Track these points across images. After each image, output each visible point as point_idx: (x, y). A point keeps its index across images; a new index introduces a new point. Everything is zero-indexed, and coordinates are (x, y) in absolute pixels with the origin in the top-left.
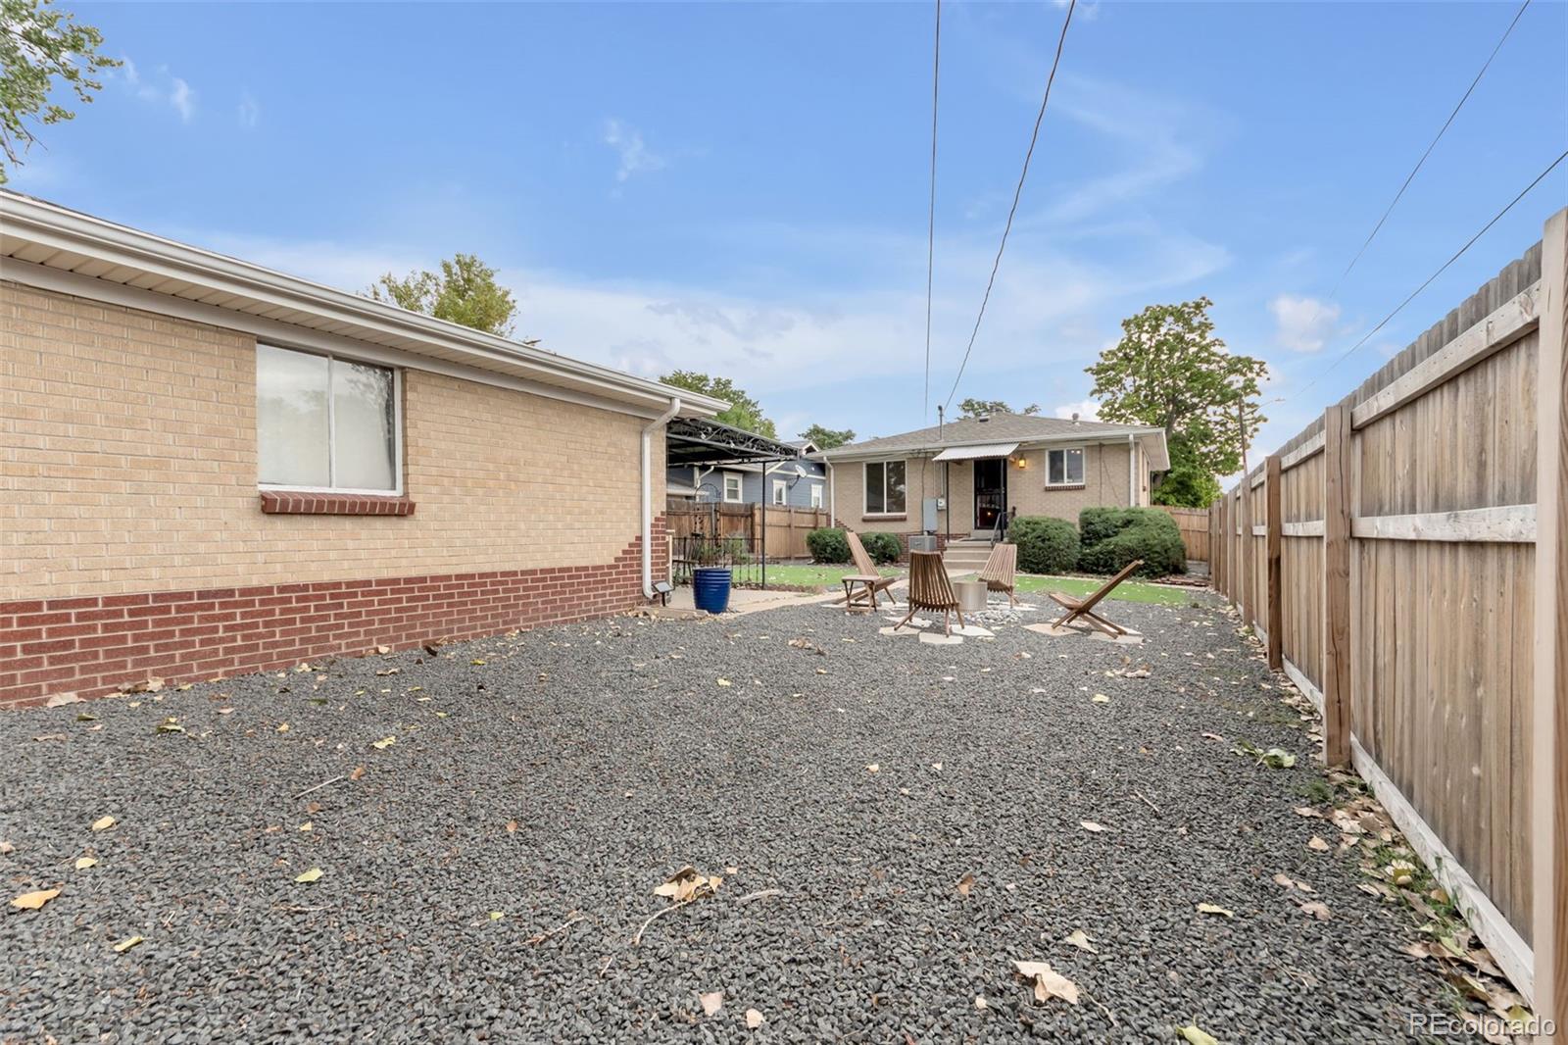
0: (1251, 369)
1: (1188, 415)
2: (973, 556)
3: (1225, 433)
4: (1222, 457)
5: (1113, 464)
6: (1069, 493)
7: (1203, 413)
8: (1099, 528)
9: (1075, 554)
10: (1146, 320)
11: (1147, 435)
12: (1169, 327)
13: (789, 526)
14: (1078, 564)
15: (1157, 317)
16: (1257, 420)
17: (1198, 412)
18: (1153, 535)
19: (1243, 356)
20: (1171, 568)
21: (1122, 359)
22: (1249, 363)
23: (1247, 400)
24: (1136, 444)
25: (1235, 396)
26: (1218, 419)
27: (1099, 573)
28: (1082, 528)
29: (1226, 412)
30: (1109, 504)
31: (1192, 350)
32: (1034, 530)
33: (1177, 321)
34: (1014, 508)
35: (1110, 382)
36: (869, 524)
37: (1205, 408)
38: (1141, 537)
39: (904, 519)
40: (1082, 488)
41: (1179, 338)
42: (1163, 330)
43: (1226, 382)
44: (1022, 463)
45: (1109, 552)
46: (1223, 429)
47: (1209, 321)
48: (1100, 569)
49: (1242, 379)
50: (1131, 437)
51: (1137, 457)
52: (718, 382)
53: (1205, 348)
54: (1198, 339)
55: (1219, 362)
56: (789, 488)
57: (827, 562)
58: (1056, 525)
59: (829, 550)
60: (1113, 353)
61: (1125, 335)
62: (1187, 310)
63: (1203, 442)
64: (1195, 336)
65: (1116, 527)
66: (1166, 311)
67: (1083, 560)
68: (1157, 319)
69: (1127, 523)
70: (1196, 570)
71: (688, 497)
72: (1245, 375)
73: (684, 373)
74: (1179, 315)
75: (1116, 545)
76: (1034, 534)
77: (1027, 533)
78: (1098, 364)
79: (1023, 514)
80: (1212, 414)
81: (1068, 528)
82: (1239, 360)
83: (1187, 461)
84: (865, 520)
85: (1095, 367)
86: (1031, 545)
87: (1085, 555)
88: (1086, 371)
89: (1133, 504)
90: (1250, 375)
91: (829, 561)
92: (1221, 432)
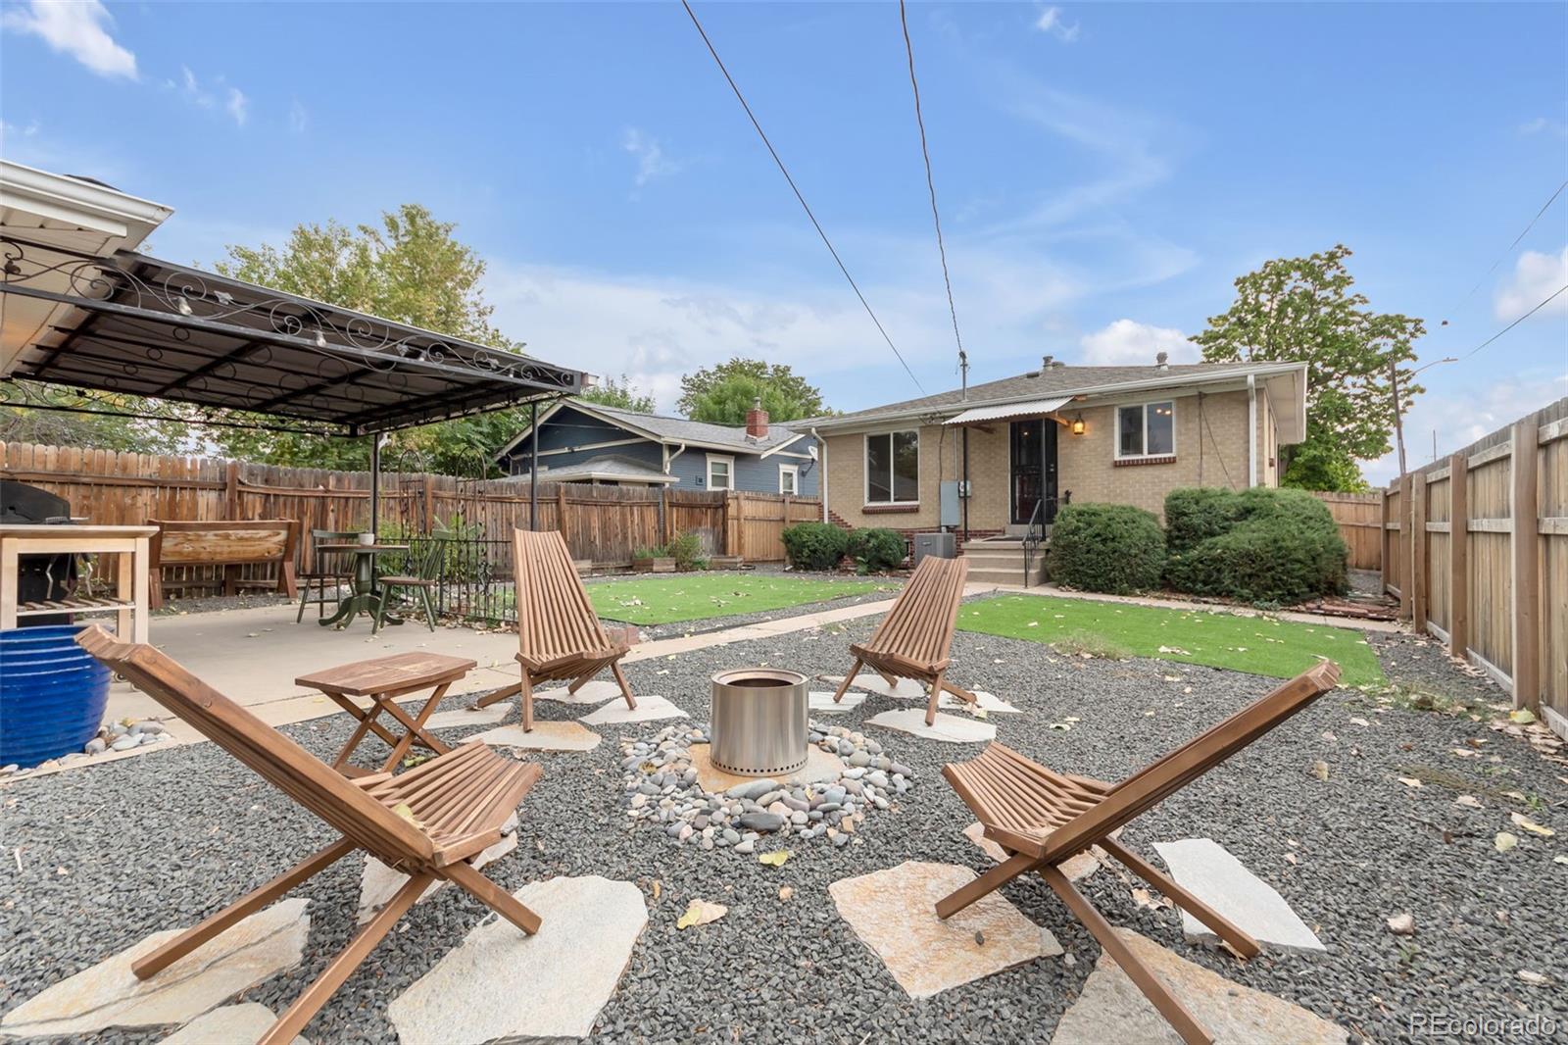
0: (1403, 330)
1: (1320, 388)
2: (1000, 563)
3: (1368, 407)
4: (1364, 438)
5: (1221, 424)
6: (1150, 470)
7: (1338, 386)
8: (1196, 521)
9: (1159, 559)
10: (1265, 278)
11: (1277, 376)
12: (1295, 283)
13: (783, 520)
14: (1163, 577)
15: (1279, 273)
16: (1411, 391)
17: (1332, 384)
18: (1291, 533)
19: (1392, 314)
20: (1323, 586)
21: (1235, 324)
22: (1399, 322)
23: (1399, 366)
24: (1260, 391)
25: (1382, 362)
26: (1359, 391)
27: (1198, 594)
28: (1169, 521)
29: (1369, 383)
30: (1213, 483)
31: (1324, 310)
32: (1090, 525)
33: (1304, 278)
34: (1068, 494)
35: (1220, 352)
36: (871, 517)
37: (1341, 379)
38: (1270, 536)
39: (915, 510)
40: (1172, 461)
41: (1308, 296)
42: (1287, 289)
43: (1369, 346)
44: (1079, 427)
45: (1214, 560)
46: (1365, 403)
47: (1346, 275)
48: (1199, 586)
49: (1391, 341)
50: (1251, 379)
51: (1260, 411)
52: (777, 369)
53: (1342, 306)
54: (1333, 297)
55: (1360, 323)
56: (802, 474)
57: (806, 569)
58: (1125, 516)
59: (806, 552)
60: (1225, 319)
61: (1239, 296)
62: (1317, 262)
63: (1339, 420)
64: (1328, 293)
65: (1226, 519)
66: (1291, 264)
67: (1171, 572)
68: (1279, 275)
69: (1246, 513)
70: (1364, 587)
71: (651, 484)
72: (1394, 337)
73: (741, 361)
74: (1309, 270)
75: (1226, 548)
76: (1089, 531)
77: (1078, 529)
78: (1206, 332)
79: (1078, 501)
80: (1350, 386)
81: (1145, 522)
82: (1387, 318)
83: (1320, 442)
84: (867, 512)
85: (1201, 335)
86: (1085, 549)
87: (1173, 563)
88: (1191, 340)
89: (1253, 484)
90: (1401, 337)
91: (808, 567)
92: (1362, 406)
